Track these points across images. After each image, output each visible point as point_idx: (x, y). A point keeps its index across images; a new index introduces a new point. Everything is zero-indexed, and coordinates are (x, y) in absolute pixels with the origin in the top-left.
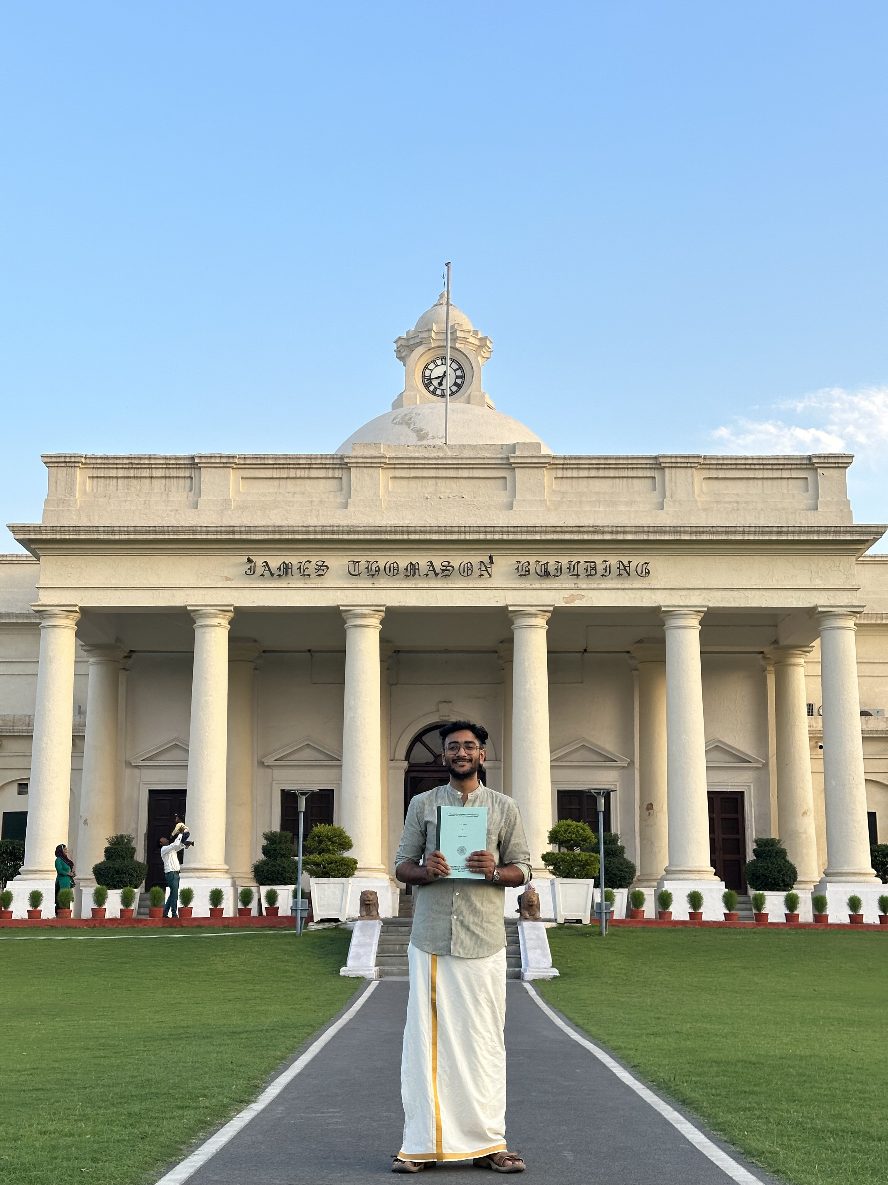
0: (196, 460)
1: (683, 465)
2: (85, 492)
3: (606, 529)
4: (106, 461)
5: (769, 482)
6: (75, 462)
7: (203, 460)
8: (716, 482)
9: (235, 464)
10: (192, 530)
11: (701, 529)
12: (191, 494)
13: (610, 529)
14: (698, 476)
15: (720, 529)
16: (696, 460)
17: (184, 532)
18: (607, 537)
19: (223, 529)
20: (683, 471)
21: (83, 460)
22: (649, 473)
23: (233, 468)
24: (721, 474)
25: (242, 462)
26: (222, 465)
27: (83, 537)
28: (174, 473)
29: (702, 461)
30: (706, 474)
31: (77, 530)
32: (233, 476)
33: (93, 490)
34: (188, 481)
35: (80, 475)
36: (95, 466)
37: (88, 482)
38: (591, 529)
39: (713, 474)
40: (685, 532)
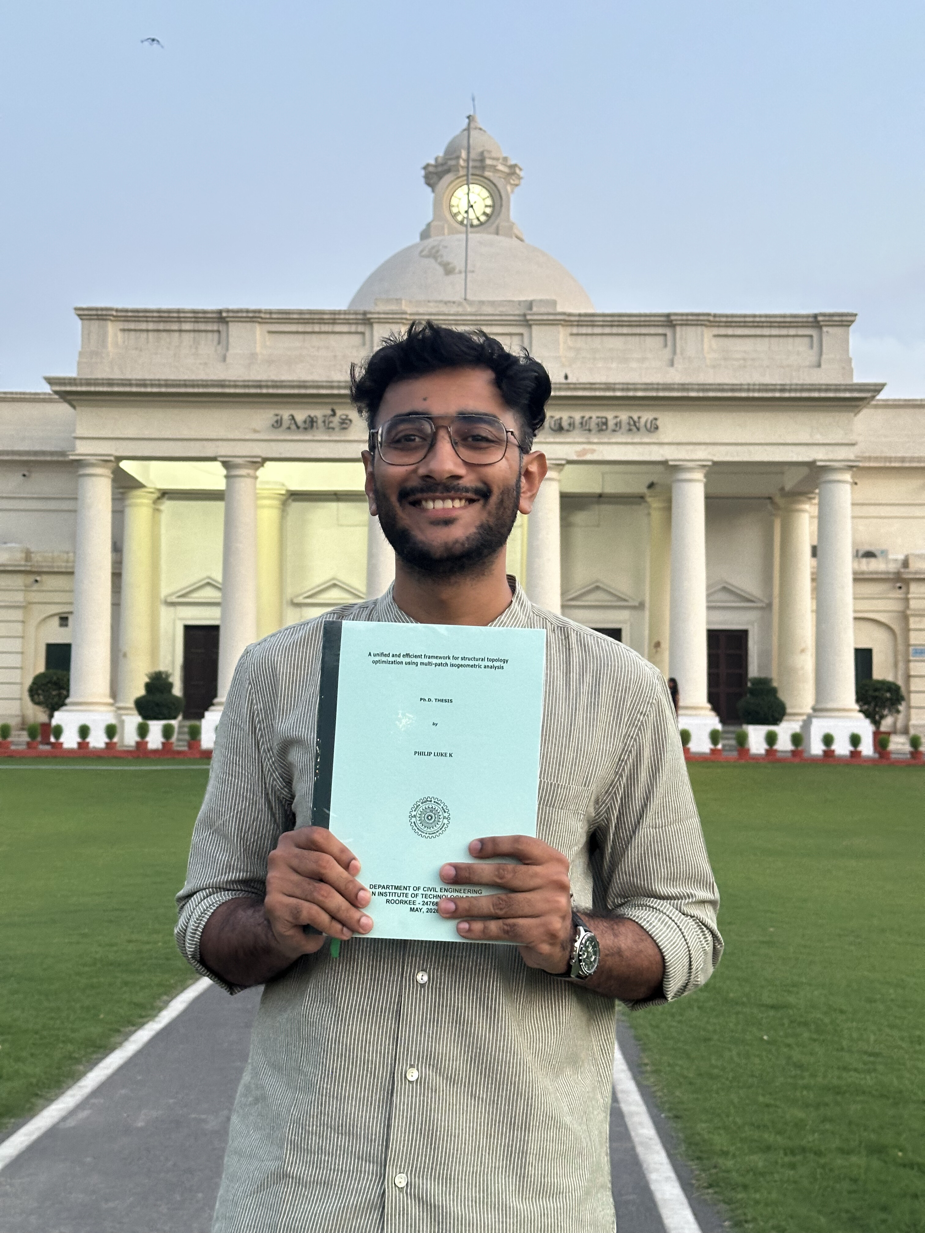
0: (224, 315)
1: (693, 323)
2: (116, 344)
3: (617, 386)
4: (136, 314)
5: (777, 339)
6: (106, 315)
7: (231, 314)
8: (726, 340)
9: (262, 318)
10: (221, 384)
11: (708, 387)
12: (219, 347)
13: (621, 386)
14: (708, 333)
15: (726, 387)
16: (706, 318)
17: (213, 386)
18: (619, 394)
19: (250, 383)
20: (694, 328)
21: (114, 313)
22: (660, 330)
23: (259, 323)
24: (730, 331)
25: (268, 316)
26: (248, 319)
27: (116, 389)
28: (202, 326)
29: (711, 319)
30: (716, 331)
31: (110, 382)
32: (259, 330)
33: (124, 342)
34: (216, 335)
35: (112, 328)
36: (126, 319)
37: (120, 334)
38: (602, 386)
39: (723, 331)
40: (693, 390)
